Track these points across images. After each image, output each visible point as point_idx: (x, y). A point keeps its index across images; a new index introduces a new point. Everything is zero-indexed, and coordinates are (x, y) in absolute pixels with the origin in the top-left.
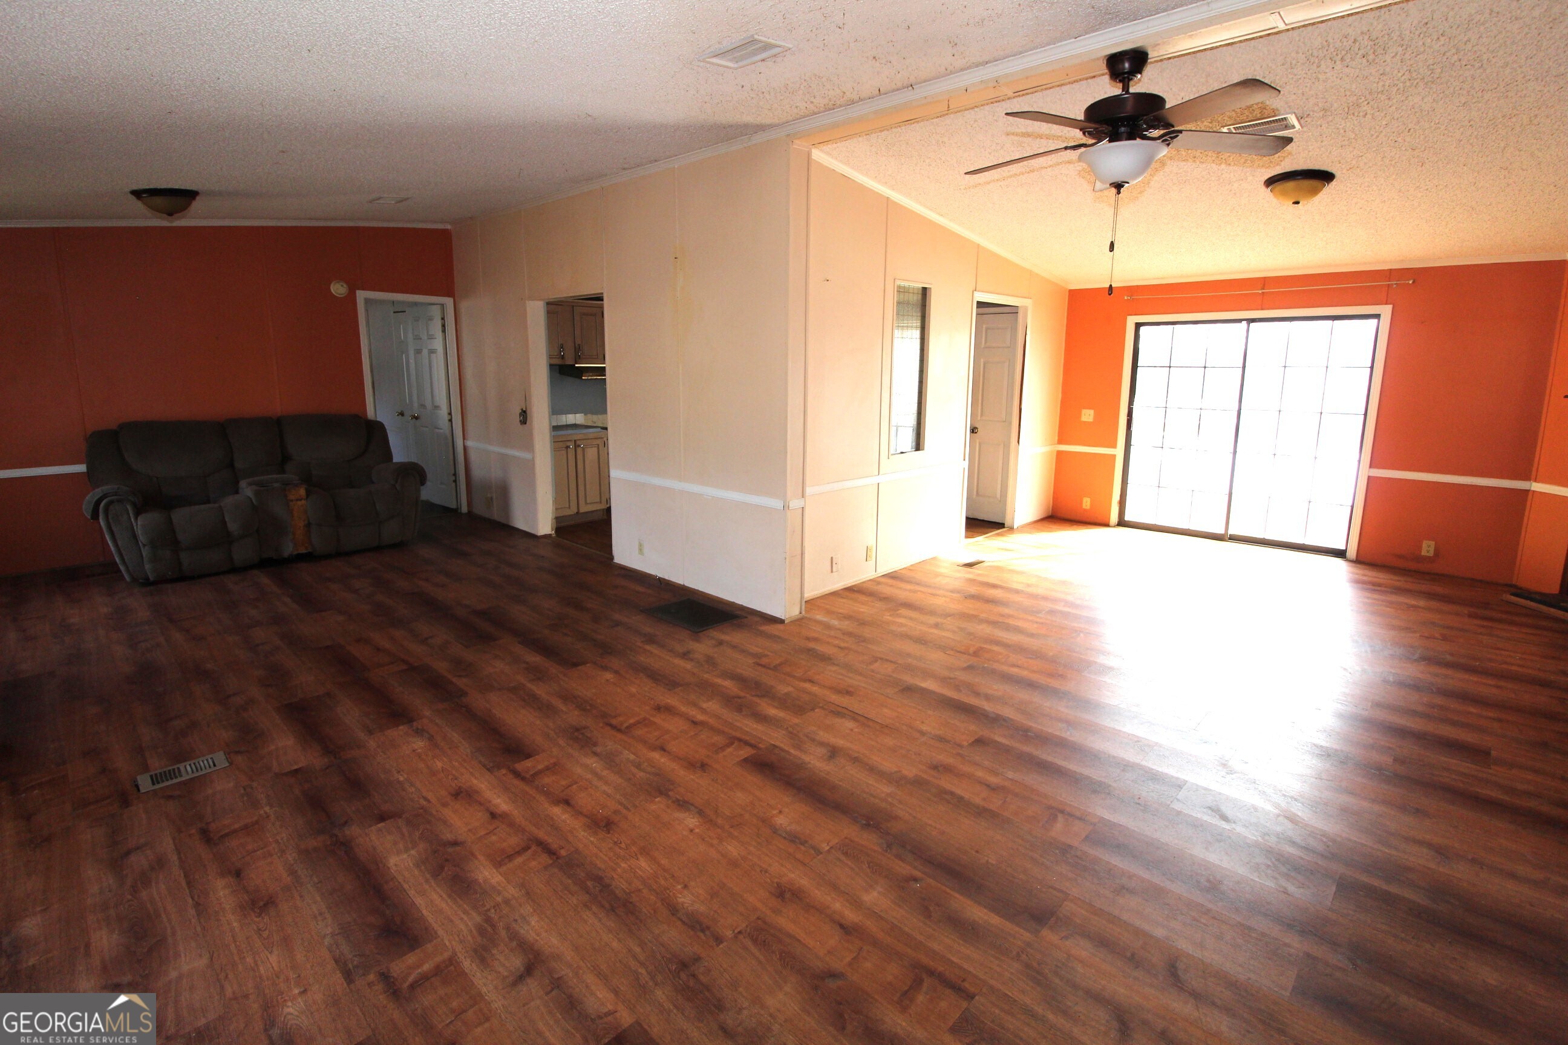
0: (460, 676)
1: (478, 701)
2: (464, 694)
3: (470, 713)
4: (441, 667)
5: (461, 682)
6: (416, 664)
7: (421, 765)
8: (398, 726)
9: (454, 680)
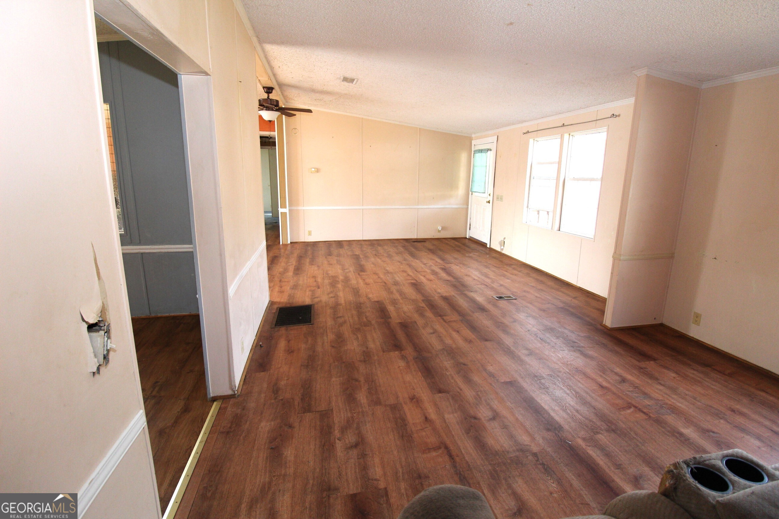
0: (423, 307)
1: (419, 297)
2: (423, 301)
3: (423, 295)
4: (429, 314)
5: (423, 305)
6: (439, 318)
7: (439, 287)
8: (445, 296)
9: (425, 306)
